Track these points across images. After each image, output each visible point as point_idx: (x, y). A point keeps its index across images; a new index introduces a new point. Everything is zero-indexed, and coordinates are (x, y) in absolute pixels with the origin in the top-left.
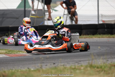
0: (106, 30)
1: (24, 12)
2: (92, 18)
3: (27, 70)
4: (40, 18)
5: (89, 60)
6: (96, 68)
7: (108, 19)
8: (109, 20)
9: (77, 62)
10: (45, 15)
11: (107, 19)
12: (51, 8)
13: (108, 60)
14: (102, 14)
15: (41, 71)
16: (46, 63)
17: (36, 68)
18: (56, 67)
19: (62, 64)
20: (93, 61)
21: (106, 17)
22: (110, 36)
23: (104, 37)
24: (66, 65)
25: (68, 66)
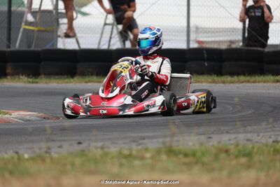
0: (206, 64)
1: (6, 16)
2: (174, 34)
3: (13, 158)
4: (45, 31)
5: (165, 137)
6: (181, 156)
7: (212, 37)
8: (213, 39)
9: (134, 141)
10: (58, 24)
11: (209, 37)
12: (74, 9)
13: (211, 136)
14: (197, 24)
15: (48, 160)
16: (60, 141)
17: (34, 152)
18: (84, 151)
19: (100, 144)
20: (175, 139)
21: (205, 32)
22: (215, 78)
23: (202, 82)
24: (108, 148)
25: (114, 150)
